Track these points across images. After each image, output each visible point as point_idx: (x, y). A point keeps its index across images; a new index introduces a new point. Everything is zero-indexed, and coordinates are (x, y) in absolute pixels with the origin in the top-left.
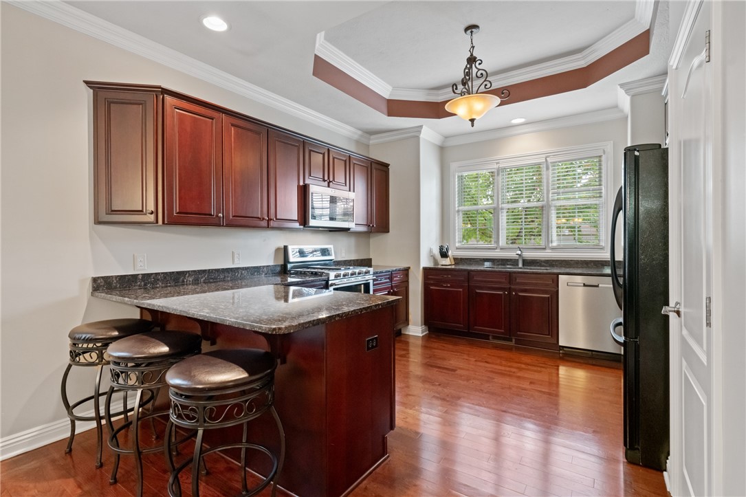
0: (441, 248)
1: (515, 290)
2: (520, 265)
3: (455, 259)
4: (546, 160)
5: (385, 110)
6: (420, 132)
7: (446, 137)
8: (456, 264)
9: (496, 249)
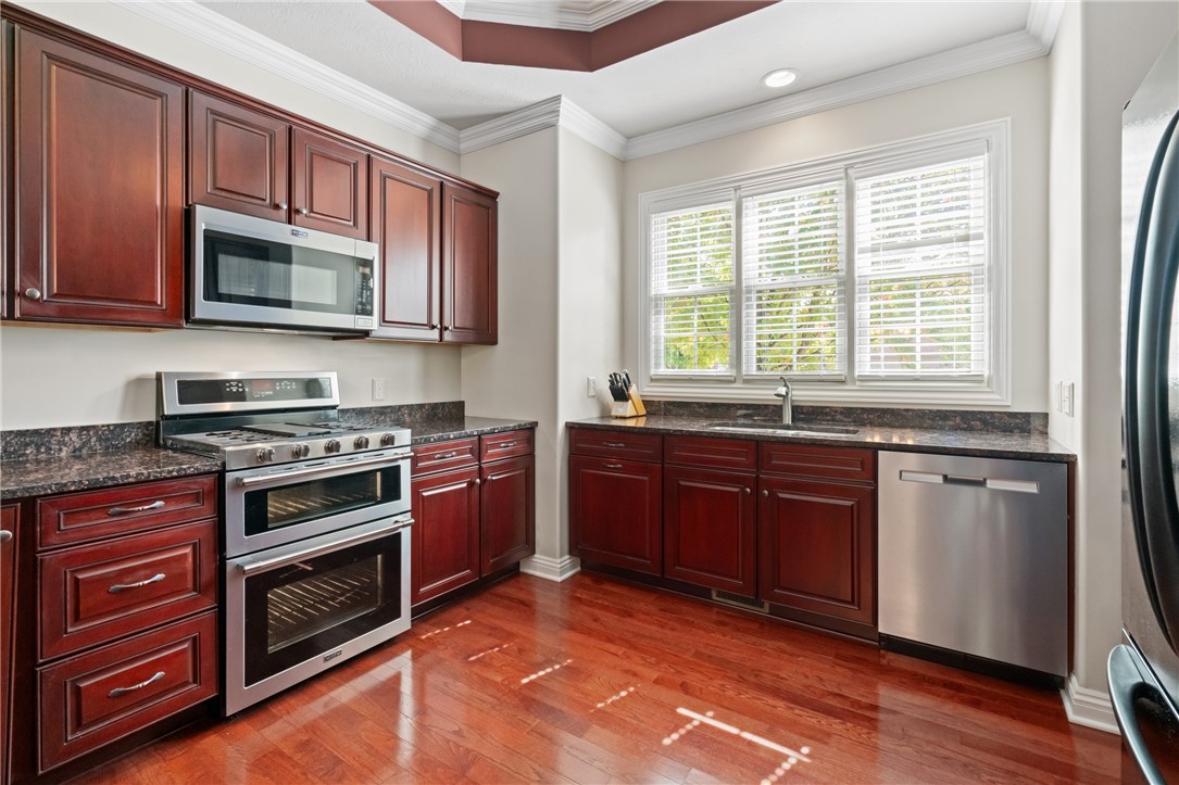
0: (613, 380)
1: (769, 485)
2: (788, 419)
3: (646, 403)
4: (847, 174)
5: (456, 44)
6: (556, 112)
7: (629, 138)
8: (649, 414)
9: (734, 382)
